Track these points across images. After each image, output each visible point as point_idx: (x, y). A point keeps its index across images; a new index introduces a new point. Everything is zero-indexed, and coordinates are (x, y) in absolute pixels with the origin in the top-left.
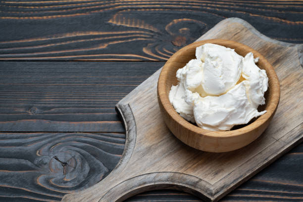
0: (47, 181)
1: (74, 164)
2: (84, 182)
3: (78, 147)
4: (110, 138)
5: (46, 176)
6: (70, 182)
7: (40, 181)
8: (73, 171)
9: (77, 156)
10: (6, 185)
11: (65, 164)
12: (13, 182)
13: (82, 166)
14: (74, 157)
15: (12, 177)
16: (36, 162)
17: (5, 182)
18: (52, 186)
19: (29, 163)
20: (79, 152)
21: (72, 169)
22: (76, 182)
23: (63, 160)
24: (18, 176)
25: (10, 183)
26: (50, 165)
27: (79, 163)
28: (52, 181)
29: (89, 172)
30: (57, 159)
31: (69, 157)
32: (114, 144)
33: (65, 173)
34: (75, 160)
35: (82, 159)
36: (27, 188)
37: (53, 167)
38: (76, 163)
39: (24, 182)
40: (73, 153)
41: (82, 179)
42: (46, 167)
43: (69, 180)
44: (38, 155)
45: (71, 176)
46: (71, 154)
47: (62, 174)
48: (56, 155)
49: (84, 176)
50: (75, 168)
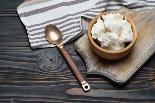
0: (44, 67)
1: (55, 60)
2: (59, 67)
3: (57, 53)
4: (70, 49)
5: (44, 65)
6: (54, 67)
7: (41, 67)
8: (55, 63)
9: (56, 57)
10: (27, 69)
11: (51, 60)
12: (30, 67)
13: (59, 61)
14: (55, 57)
15: (29, 65)
16: (39, 59)
17: (27, 67)
18: (46, 69)
19: (36, 60)
20: (57, 55)
21: (54, 62)
22: (56, 67)
23: (51, 59)
24: (32, 65)
25: (29, 68)
26: (45, 60)
27: (57, 59)
28: (46, 67)
29: (62, 64)
30: (48, 58)
31: (53, 57)
32: (72, 52)
33: (52, 64)
34: (56, 58)
35: (58, 58)
36: (35, 70)
37: (46, 61)
38: (56, 60)
39: (34, 67)
40: (55, 56)
41: (59, 66)
42: (43, 61)
43: (53, 66)
44: (40, 56)
45: (54, 65)
46: (53, 56)
47: (50, 64)
48: (48, 56)
49: (59, 65)
50: (56, 62)
